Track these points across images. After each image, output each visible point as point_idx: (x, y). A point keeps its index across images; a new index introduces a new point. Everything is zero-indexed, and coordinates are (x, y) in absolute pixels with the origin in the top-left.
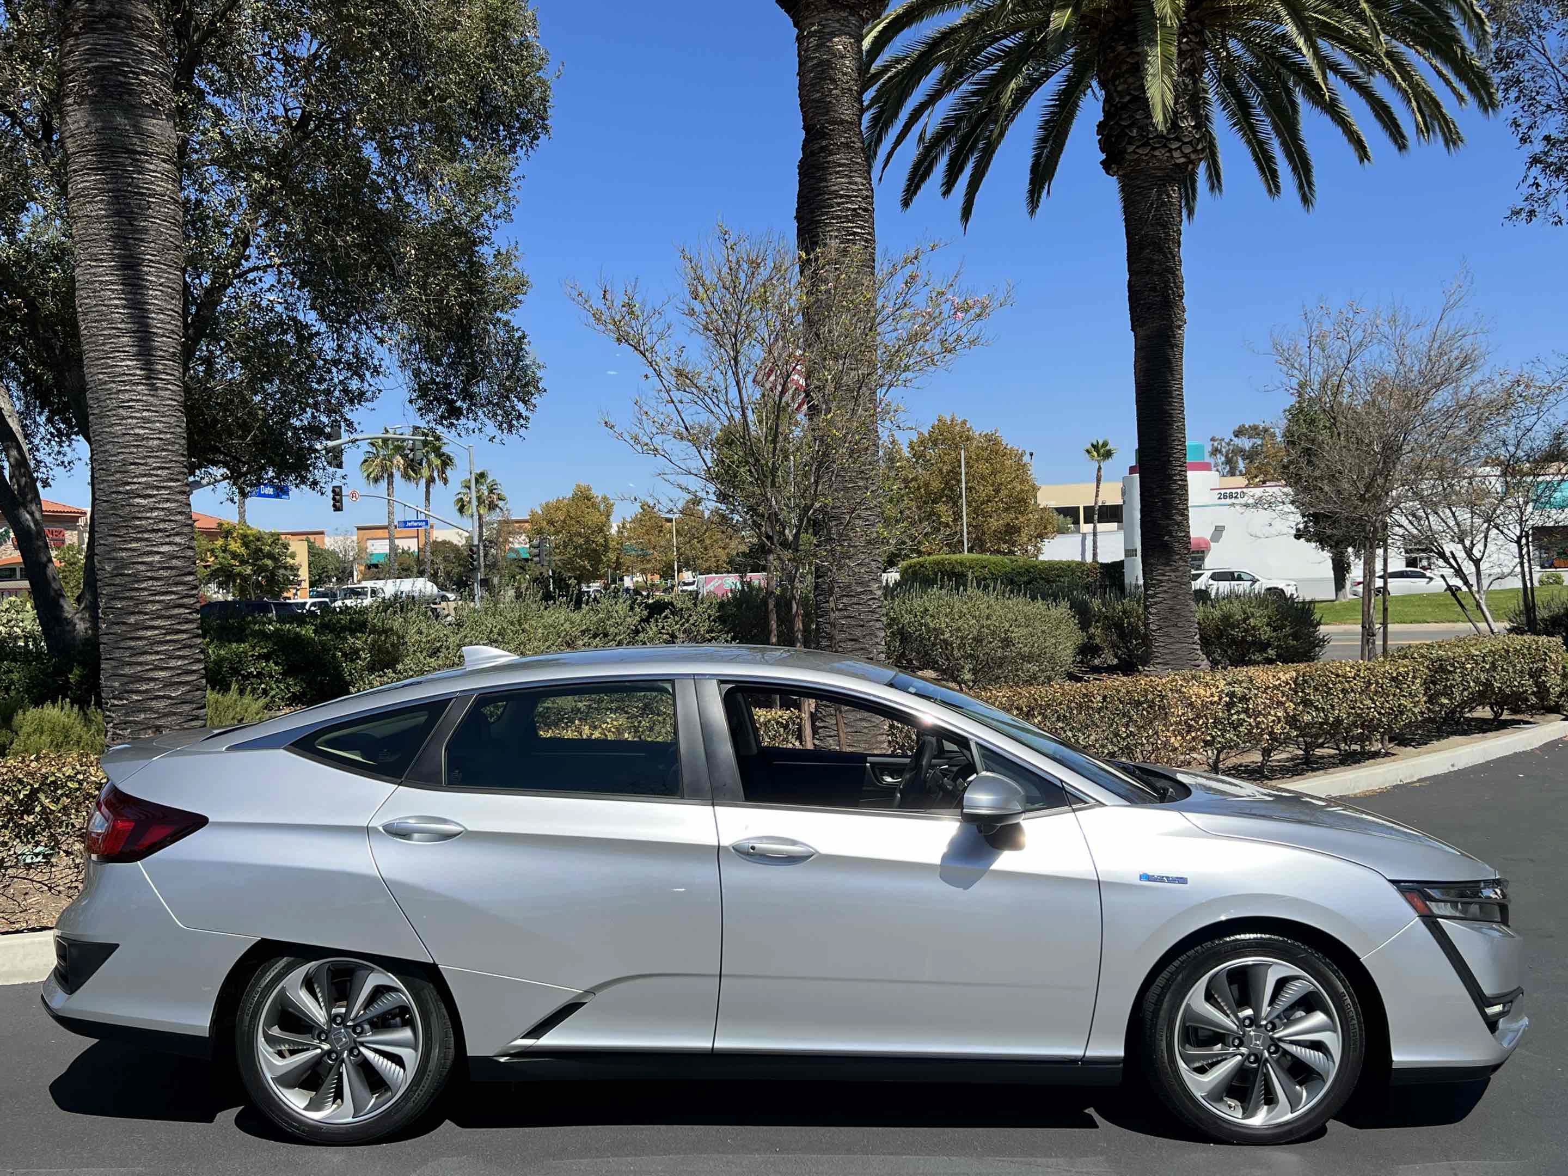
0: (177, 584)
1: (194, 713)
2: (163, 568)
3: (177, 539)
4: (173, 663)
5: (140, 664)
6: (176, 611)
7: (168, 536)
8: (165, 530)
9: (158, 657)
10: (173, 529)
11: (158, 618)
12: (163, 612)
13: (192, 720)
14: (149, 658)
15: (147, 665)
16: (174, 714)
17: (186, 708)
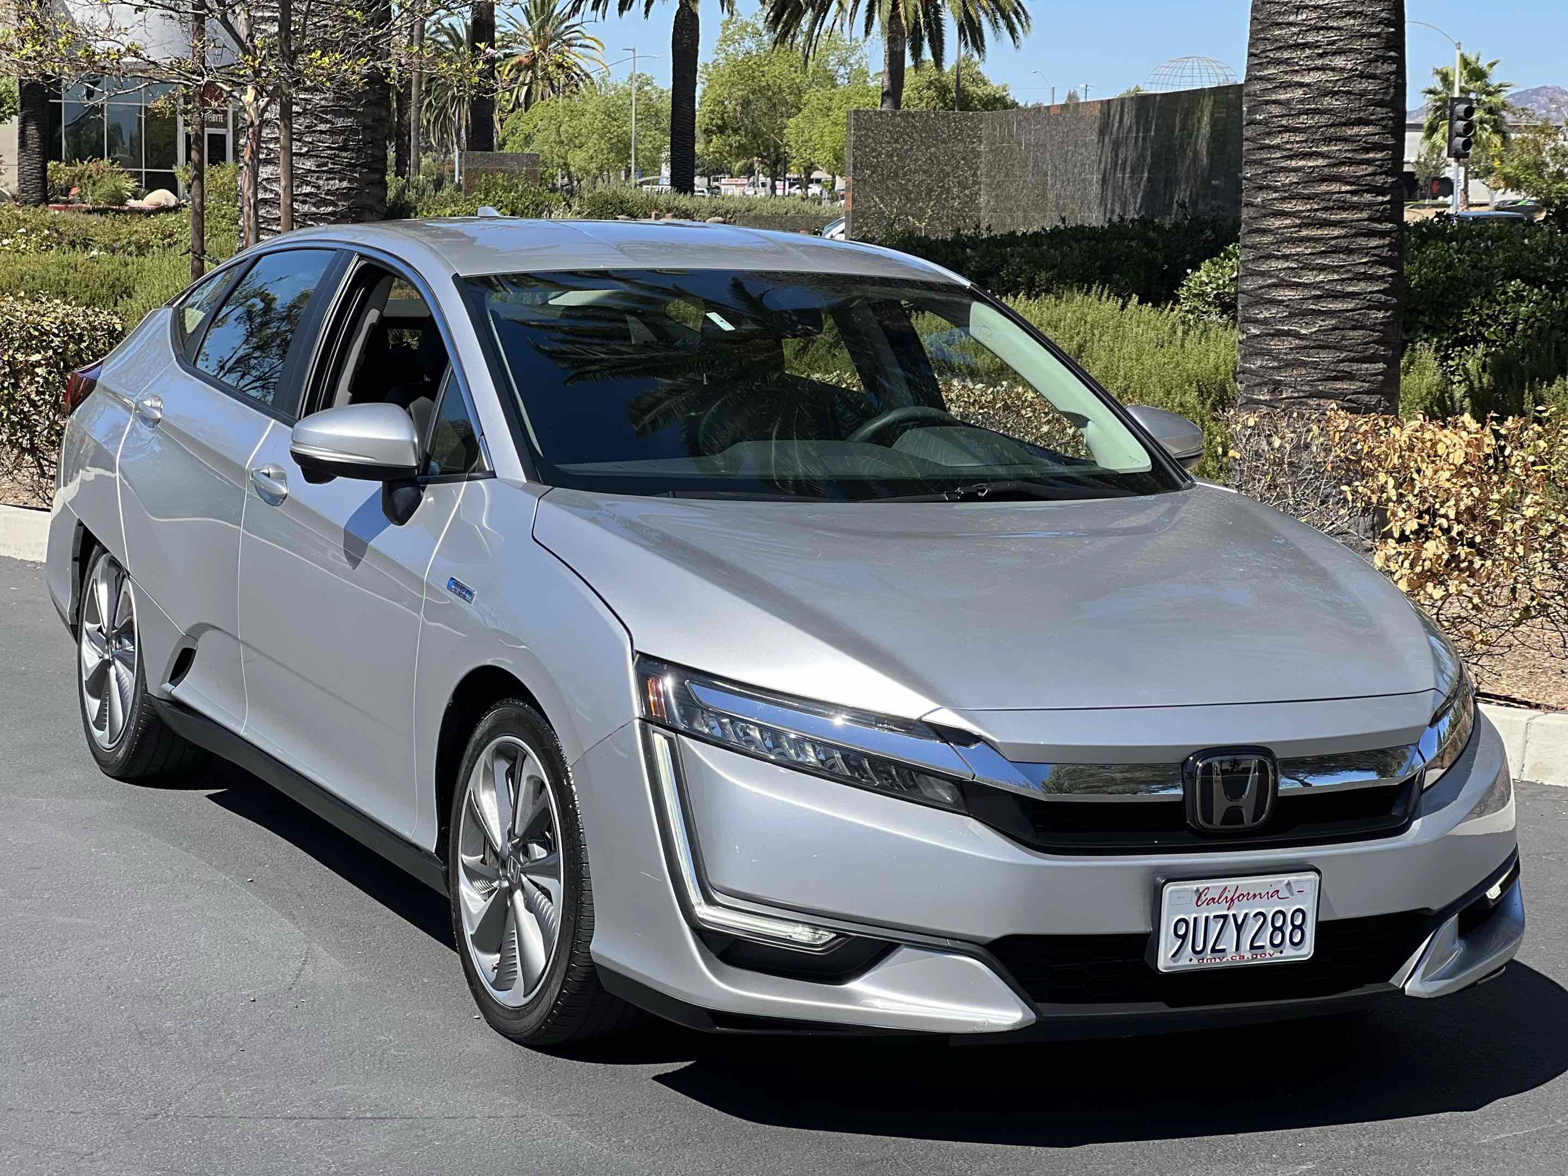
0: (1329, 140)
1: (1342, 366)
2: (1307, 112)
3: (1339, 61)
4: (1309, 277)
5: (1262, 274)
6: (1324, 188)
7: (1320, 56)
8: (1316, 45)
9: (1286, 265)
10: (1334, 43)
11: (1292, 198)
12: (1300, 189)
13: (1335, 379)
14: (1275, 264)
15: (1271, 277)
16: (1304, 364)
17: (1326, 356)
